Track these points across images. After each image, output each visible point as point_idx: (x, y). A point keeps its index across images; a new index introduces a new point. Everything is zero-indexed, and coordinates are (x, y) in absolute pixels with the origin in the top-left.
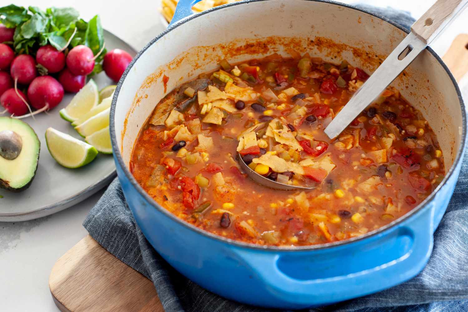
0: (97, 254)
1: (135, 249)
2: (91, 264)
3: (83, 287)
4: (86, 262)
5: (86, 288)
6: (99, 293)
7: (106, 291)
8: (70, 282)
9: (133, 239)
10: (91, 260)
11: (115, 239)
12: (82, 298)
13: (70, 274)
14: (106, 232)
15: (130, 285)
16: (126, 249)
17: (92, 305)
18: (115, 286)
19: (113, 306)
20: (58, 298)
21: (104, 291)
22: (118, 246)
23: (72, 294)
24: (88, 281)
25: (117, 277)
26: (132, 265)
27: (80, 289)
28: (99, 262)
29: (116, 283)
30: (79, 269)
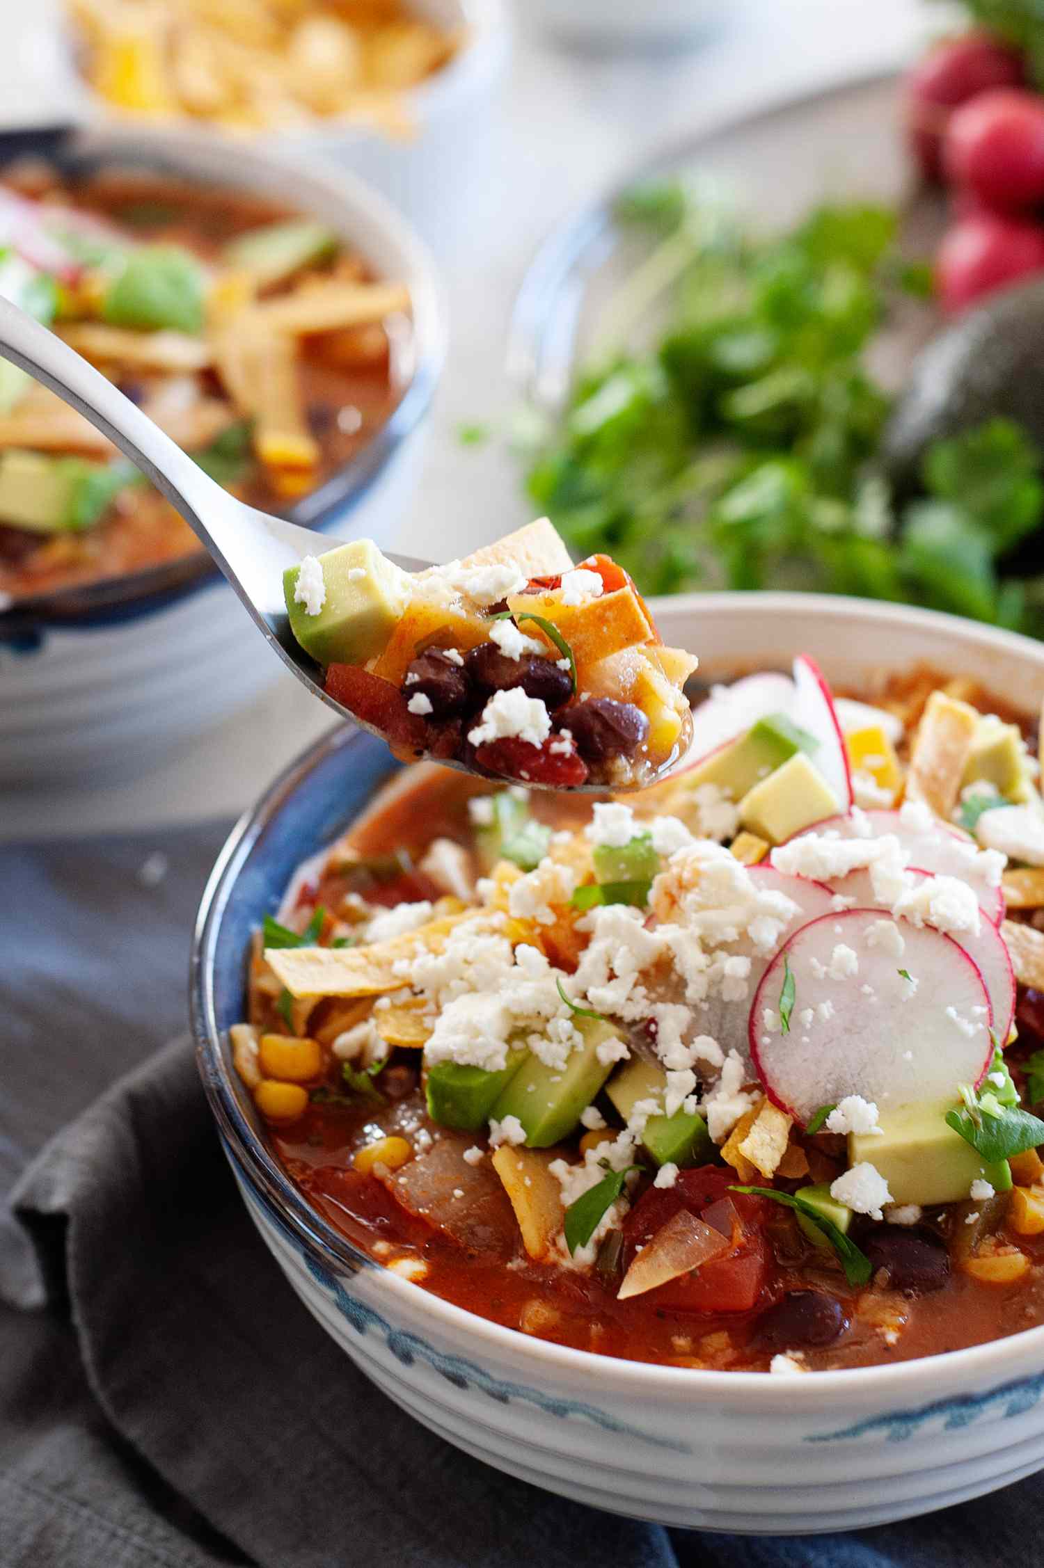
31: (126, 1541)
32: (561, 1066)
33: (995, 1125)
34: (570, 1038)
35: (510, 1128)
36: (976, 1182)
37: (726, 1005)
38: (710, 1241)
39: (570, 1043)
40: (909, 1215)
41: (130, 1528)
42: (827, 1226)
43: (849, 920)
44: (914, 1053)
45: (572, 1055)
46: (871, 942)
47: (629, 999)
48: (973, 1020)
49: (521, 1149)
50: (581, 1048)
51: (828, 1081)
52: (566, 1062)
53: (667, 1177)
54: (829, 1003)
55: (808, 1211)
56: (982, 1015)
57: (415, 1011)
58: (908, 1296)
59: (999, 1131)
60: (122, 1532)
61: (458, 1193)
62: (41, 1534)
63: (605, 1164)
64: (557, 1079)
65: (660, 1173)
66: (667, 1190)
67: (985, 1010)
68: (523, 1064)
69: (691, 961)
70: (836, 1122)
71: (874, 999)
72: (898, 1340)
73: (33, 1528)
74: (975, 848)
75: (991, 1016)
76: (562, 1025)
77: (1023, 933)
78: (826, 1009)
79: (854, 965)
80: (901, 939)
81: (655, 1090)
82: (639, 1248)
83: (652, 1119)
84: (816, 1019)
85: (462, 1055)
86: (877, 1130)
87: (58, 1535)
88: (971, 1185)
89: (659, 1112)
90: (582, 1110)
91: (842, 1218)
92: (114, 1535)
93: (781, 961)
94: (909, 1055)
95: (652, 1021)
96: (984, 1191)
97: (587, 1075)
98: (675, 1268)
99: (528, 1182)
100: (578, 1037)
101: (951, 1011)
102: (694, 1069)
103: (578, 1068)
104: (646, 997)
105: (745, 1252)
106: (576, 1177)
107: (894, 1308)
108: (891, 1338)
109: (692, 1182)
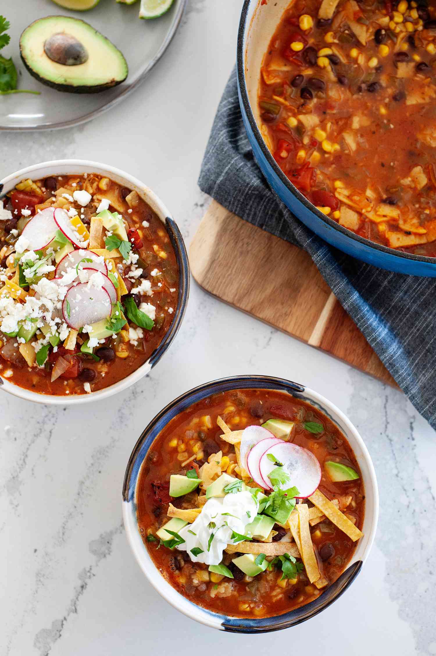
0: (230, 227)
1: (276, 215)
2: (229, 242)
3: (232, 271)
4: (223, 239)
5: (235, 272)
6: (251, 275)
7: (258, 270)
8: (215, 268)
9: (271, 204)
10: (227, 237)
11: (251, 206)
12: (235, 286)
13: (211, 258)
14: (239, 200)
15: (282, 258)
16: (266, 216)
17: (250, 291)
18: (266, 261)
19: (272, 288)
20: (210, 289)
21: (256, 270)
22: (255, 214)
23: (223, 283)
24: (234, 264)
25: (264, 250)
26: (277, 233)
27: (229, 275)
28: (237, 238)
29: (265, 260)
30: (219, 249)
32: (30, 329)
35: (22, 340)
37: (58, 310)
38: (67, 365)
40: (103, 341)
42: (89, 354)
45: (32, 327)
46: (83, 292)
47: (39, 313)
48: (107, 302)
49: (25, 343)
51: (81, 322)
53: (55, 350)
54: (77, 307)
55: (84, 351)
56: (109, 301)
58: (107, 363)
61: (15, 354)
63: (42, 344)
64: (30, 331)
66: (56, 352)
68: (21, 329)
69: (49, 305)
70: (84, 331)
71: (86, 304)
78: (77, 309)
79: (81, 298)
81: (49, 330)
82: (54, 366)
84: (75, 311)
85: (8, 332)
86: (92, 331)
88: (112, 336)
89: (51, 336)
91: (91, 351)
93: (66, 301)
95: (44, 316)
97: (35, 330)
98: (61, 372)
99: (27, 352)
100: (32, 324)
102: (56, 325)
105: (74, 366)
106: (38, 346)
107: (104, 367)
108: (103, 375)
109: (60, 351)
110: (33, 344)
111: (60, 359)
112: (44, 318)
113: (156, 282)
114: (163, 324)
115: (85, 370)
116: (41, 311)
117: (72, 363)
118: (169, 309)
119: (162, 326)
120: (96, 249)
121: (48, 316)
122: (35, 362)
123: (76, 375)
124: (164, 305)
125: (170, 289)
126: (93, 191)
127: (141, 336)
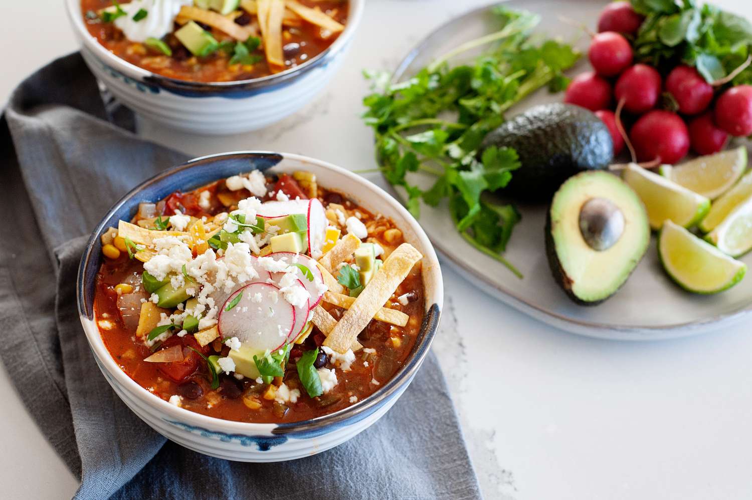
31: (39, 356)
32: (176, 289)
33: (267, 365)
34: (181, 282)
35: (155, 298)
36: (259, 378)
37: (223, 293)
38: (178, 358)
39: (180, 284)
40: (239, 377)
41: (42, 353)
42: (214, 369)
43: (268, 287)
44: (262, 333)
45: (179, 287)
46: (269, 296)
47: (201, 277)
48: (284, 332)
49: (155, 305)
50: (182, 286)
51: (234, 330)
52: (178, 288)
53: (182, 334)
54: (247, 308)
55: (211, 364)
56: (287, 332)
57: (152, 253)
58: (223, 397)
59: (267, 367)
60: (39, 353)
61: (133, 309)
62: (20, 344)
63: (173, 321)
64: (173, 291)
65: (181, 332)
66: (180, 337)
67: (289, 331)
68: (166, 283)
69: (221, 276)
70: (228, 343)
71: (260, 312)
72: (211, 408)
73: (20, 340)
74: (321, 281)
75: (290, 333)
76: (180, 277)
77: (327, 314)
78: (245, 309)
79: (260, 300)
80: (277, 299)
81: (194, 308)
82: (163, 349)
83: (189, 315)
84: (241, 310)
85: (150, 271)
86: (238, 350)
87: (25, 345)
88: (257, 378)
89: (191, 314)
90: (179, 303)
91: (218, 369)
92: (37, 353)
93: (242, 290)
94: (260, 333)
95: (203, 286)
96: (260, 381)
97: (181, 295)
98: (165, 360)
99: (149, 316)
100: (183, 283)
101: (279, 327)
102: (205, 305)
103: (180, 291)
104: (206, 279)
105: (187, 364)
106: (165, 320)
107: (217, 399)
108: (209, 407)
109: (186, 339)
110: (163, 315)
111: (179, 347)
112: (201, 287)
113: (364, 359)
114: (331, 405)
115: (193, 383)
116: (206, 276)
117: (187, 359)
118: (353, 396)
119: (328, 406)
120: (324, 268)
121: (208, 288)
122: (146, 335)
123: (178, 378)
124: (351, 389)
125: (373, 379)
126: (374, 232)
127: (294, 399)
